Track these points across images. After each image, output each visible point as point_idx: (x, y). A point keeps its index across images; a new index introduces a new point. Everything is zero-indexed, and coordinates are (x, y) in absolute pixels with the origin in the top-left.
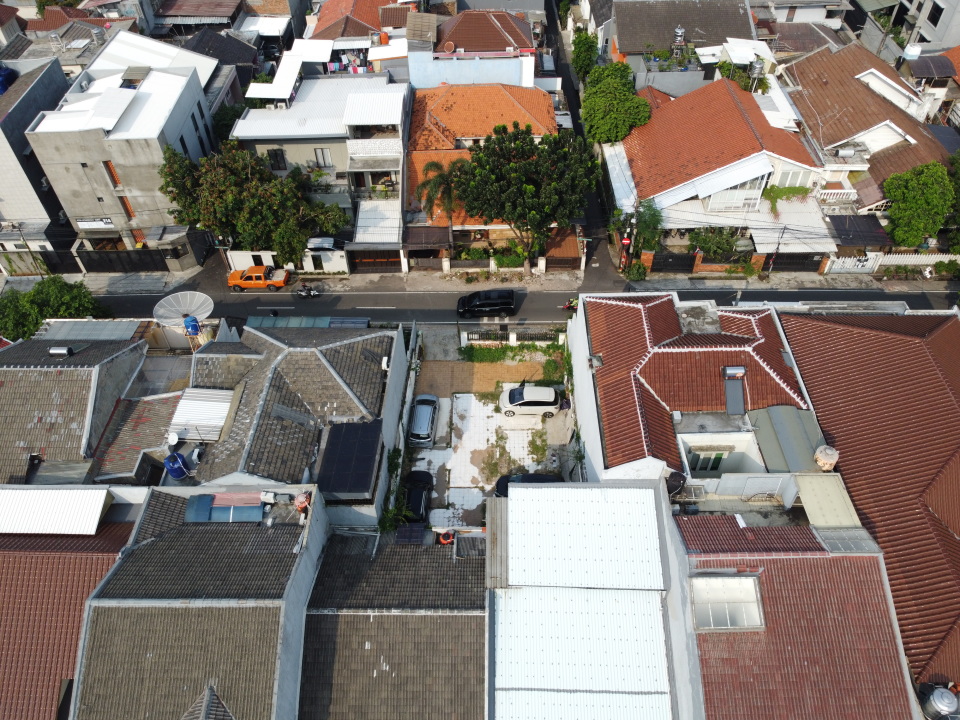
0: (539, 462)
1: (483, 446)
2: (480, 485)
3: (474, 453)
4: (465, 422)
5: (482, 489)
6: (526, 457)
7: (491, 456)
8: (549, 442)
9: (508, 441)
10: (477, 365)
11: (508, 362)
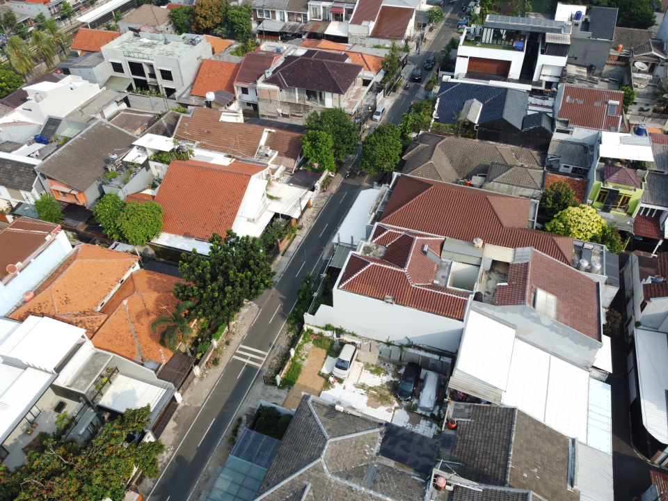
0: (387, 373)
1: (366, 399)
2: (393, 408)
3: (368, 404)
4: (343, 403)
5: (396, 408)
6: (381, 378)
7: (374, 396)
8: (374, 363)
9: (366, 384)
10: (298, 381)
11: (305, 363)
